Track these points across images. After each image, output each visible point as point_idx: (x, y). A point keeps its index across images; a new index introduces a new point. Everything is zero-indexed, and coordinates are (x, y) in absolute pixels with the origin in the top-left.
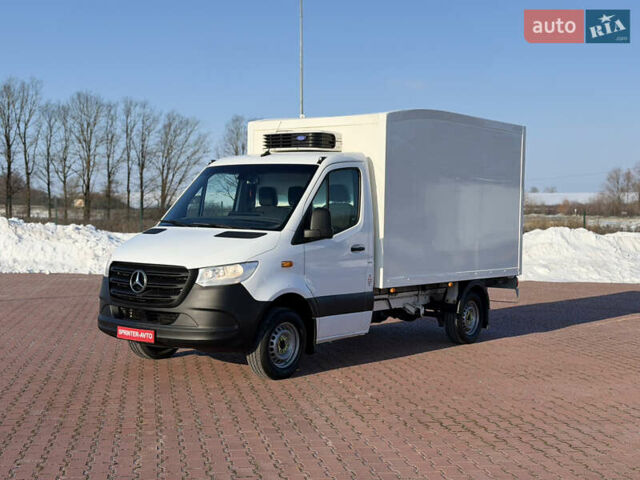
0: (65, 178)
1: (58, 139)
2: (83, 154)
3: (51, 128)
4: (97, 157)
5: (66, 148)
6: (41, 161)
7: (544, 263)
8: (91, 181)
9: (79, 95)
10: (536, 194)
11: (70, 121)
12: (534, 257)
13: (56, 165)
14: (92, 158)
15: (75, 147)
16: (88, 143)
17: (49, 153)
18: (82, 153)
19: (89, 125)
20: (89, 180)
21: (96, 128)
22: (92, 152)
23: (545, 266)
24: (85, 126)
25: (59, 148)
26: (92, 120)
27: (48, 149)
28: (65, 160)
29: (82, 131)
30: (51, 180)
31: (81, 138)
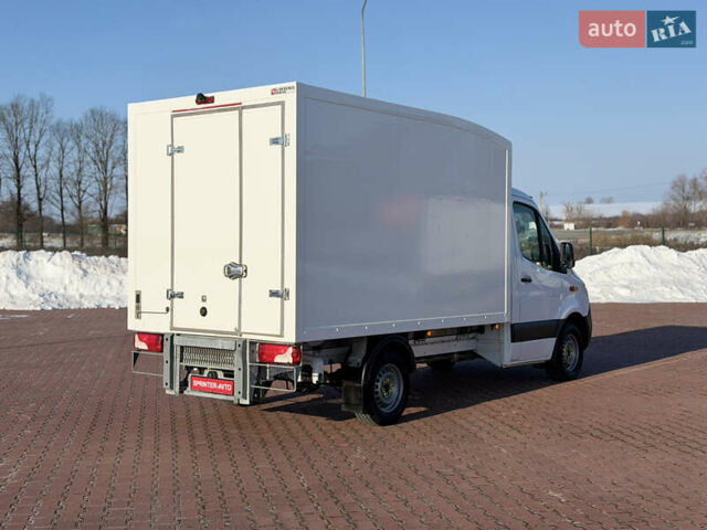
0: (80, 202)
1: (71, 160)
2: (100, 176)
3: (62, 149)
4: (114, 179)
5: (80, 170)
6: (53, 185)
7: (626, 283)
8: (109, 206)
9: (93, 112)
10: (591, 205)
11: (84, 141)
12: (615, 278)
13: (70, 189)
14: (109, 179)
15: (91, 169)
16: (105, 164)
17: (61, 176)
18: (98, 175)
19: (104, 144)
20: (106, 204)
21: (112, 147)
22: (109, 173)
23: (627, 287)
24: (101, 145)
25: (72, 170)
26: (108, 139)
27: (61, 171)
28: (80, 183)
29: (98, 152)
30: (65, 205)
31: (97, 159)
